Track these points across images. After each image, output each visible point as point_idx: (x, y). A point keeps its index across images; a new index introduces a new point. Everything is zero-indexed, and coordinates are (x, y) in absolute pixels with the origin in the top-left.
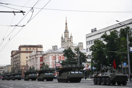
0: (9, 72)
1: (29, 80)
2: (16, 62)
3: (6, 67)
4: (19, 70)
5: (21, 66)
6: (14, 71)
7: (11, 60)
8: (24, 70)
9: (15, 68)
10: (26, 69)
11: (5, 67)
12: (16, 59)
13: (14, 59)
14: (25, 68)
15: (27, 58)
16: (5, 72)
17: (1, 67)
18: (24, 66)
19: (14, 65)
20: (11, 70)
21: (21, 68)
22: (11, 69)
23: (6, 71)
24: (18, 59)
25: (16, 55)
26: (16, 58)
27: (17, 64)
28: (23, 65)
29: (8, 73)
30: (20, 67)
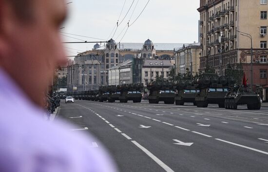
0: (194, 75)
1: (160, 102)
2: (219, 33)
3: (182, 54)
4: (229, 66)
5: (239, 52)
6: (213, 71)
7: (201, 23)
8: (250, 67)
9: (216, 57)
10: (258, 64)
11: (178, 52)
12: (219, 19)
13: (212, 19)
14: (257, 57)
15: (265, 17)
16: (179, 74)
17: (162, 51)
18: (250, 52)
19: (212, 44)
20: (198, 67)
21: (239, 57)
22: (198, 60)
23: (182, 69)
24: (226, 21)
25: (220, 4)
26: (220, 15)
27: (223, 40)
28: (248, 46)
29: (189, 76)
30: (236, 53)
